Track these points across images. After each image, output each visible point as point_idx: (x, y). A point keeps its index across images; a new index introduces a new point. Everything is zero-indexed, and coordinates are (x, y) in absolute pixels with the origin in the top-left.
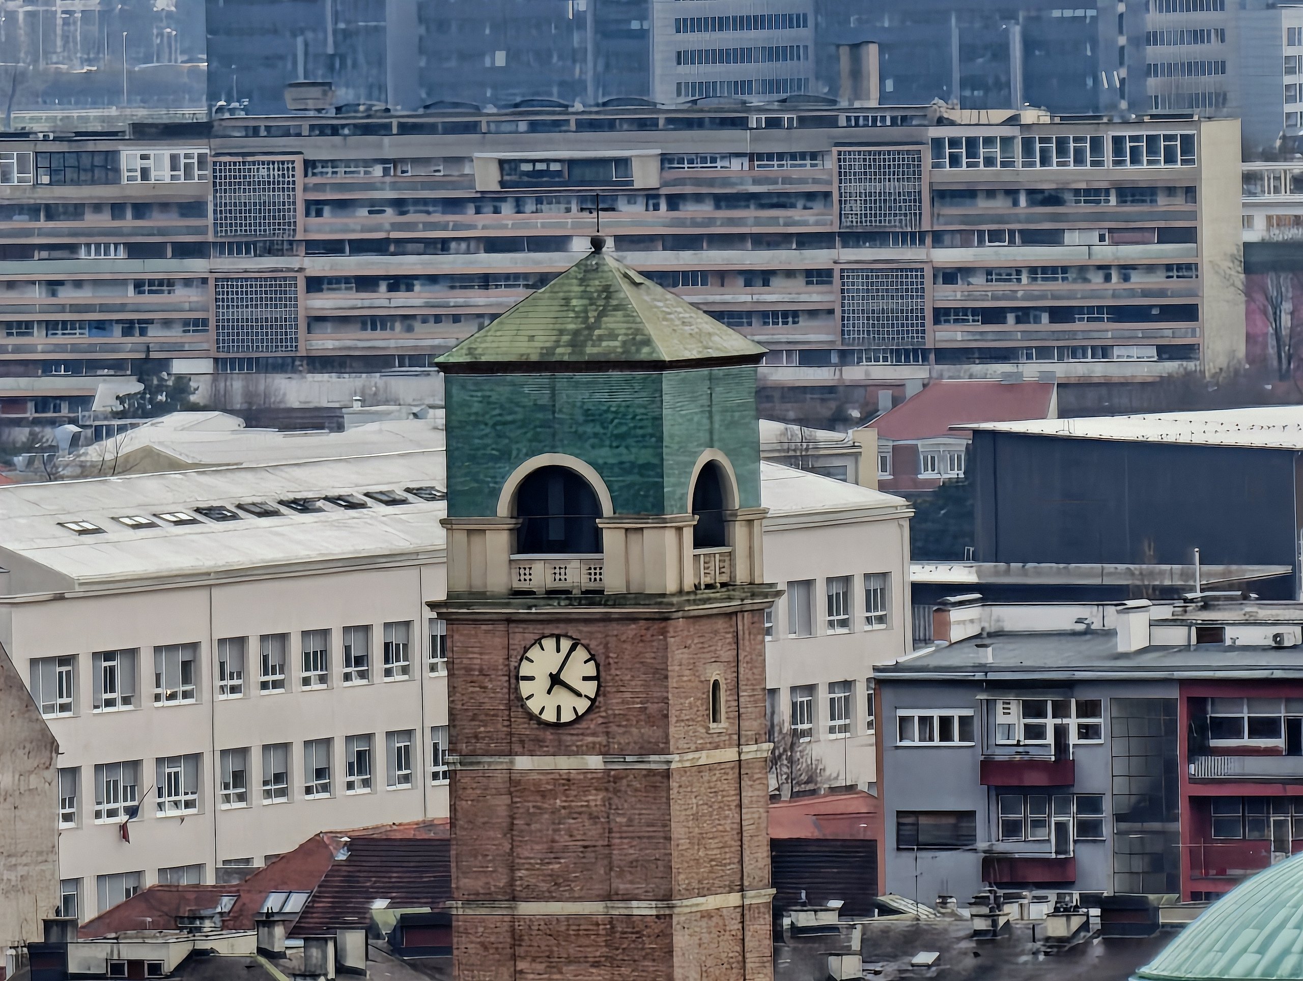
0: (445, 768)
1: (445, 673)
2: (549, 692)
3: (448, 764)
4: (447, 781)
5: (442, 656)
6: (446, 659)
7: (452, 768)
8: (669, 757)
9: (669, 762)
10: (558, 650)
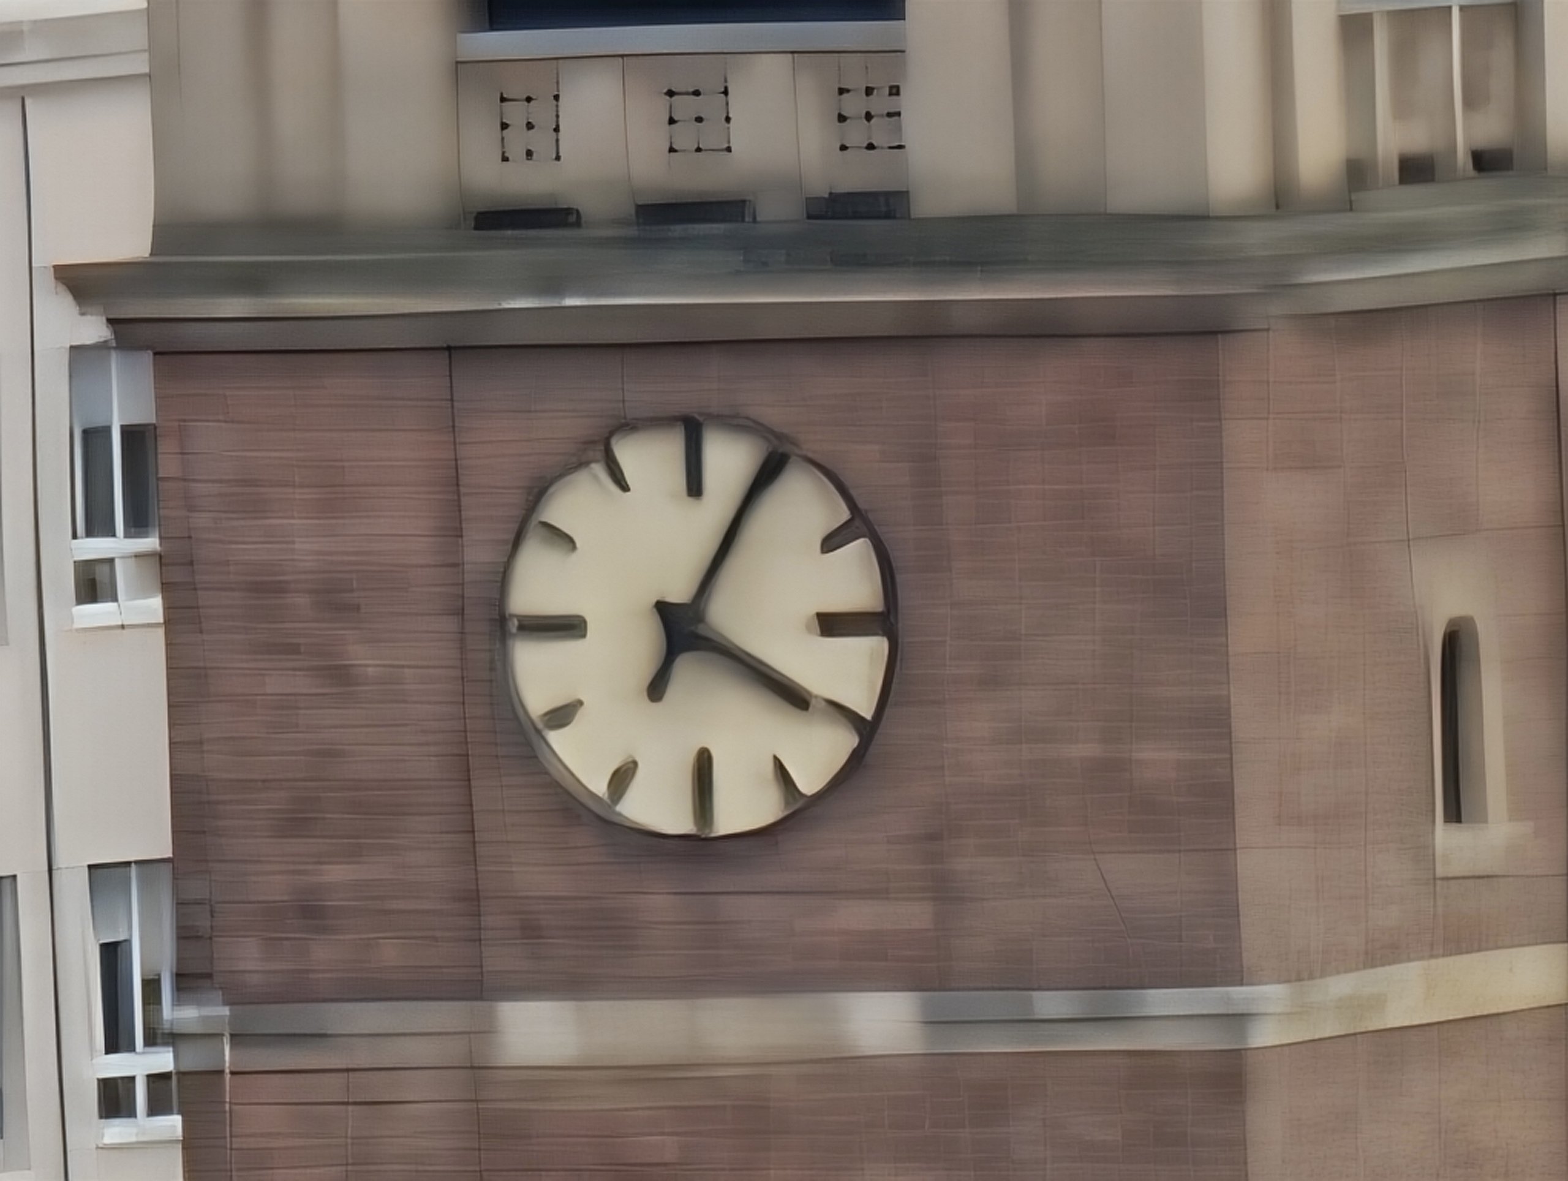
0: (163, 1060)
1: (153, 607)
2: (657, 688)
3: (173, 1038)
4: (172, 1124)
5: (137, 524)
6: (150, 543)
7: (196, 1059)
8: (1239, 995)
9: (1238, 1020)
10: (695, 487)
